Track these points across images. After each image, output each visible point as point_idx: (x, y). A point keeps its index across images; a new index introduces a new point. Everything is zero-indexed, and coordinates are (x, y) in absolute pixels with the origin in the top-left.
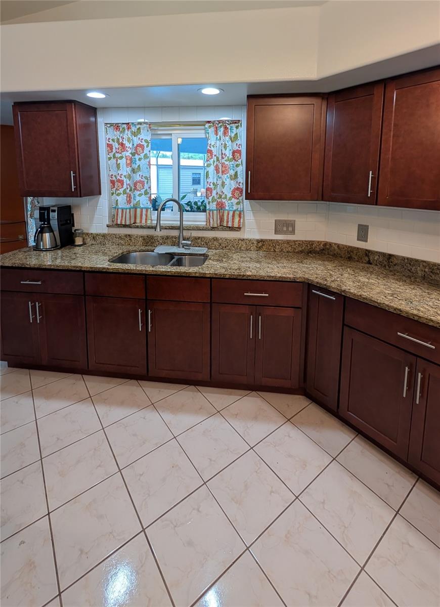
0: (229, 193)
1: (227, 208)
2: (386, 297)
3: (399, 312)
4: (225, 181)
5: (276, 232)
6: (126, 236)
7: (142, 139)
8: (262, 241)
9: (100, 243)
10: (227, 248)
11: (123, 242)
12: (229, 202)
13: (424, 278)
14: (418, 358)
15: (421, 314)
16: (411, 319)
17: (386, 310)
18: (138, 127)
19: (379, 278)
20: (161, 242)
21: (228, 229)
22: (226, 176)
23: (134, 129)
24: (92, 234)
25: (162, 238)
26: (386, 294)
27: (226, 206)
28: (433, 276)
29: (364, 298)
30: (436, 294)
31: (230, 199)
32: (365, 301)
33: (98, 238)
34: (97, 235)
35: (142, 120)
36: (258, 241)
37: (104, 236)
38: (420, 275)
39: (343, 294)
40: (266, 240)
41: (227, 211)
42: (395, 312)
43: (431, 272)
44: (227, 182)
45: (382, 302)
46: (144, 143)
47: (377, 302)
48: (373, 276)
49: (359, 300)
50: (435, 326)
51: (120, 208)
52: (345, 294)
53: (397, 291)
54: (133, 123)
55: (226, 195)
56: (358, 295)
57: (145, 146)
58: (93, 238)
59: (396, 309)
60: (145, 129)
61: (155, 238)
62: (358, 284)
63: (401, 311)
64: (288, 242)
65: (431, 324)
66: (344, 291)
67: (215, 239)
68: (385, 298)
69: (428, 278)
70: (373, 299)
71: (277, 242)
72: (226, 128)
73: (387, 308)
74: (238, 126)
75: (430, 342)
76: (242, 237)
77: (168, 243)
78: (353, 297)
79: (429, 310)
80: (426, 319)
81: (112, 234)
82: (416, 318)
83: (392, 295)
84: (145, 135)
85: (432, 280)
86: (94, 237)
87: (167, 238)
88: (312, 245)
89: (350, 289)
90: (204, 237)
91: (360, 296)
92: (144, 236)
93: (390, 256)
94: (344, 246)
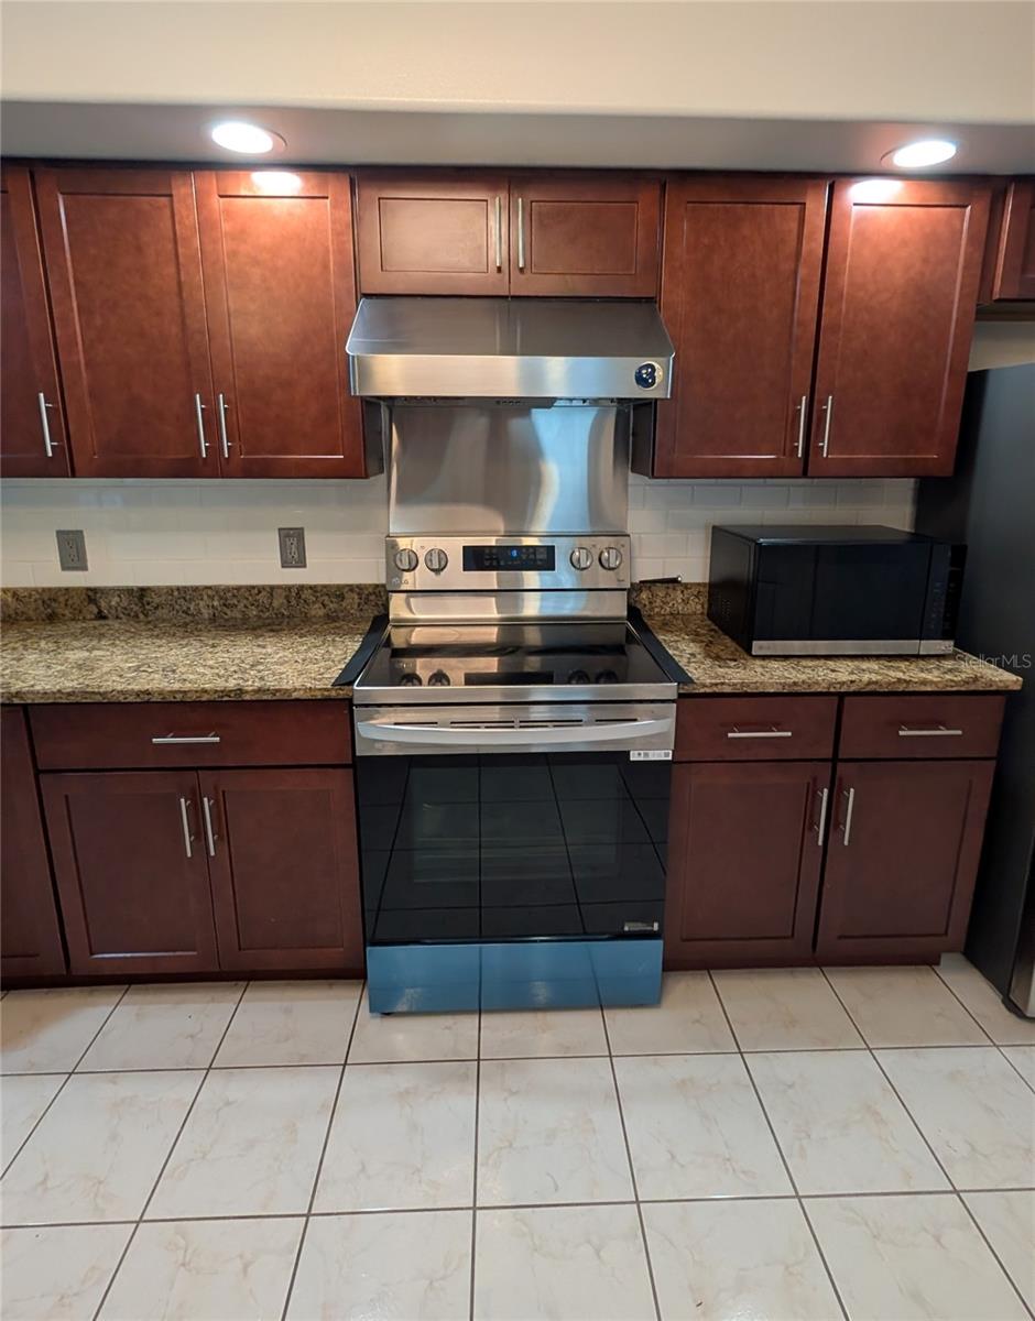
2: (121, 676)
3: (146, 698)
13: (213, 619)
14: (200, 772)
15: (188, 686)
16: (171, 702)
17: (120, 703)
19: (118, 642)
26: (122, 670)
28: (229, 612)
29: (69, 694)
30: (226, 642)
32: (73, 699)
38: (206, 616)
39: (16, 701)
42: (138, 700)
43: (225, 605)
45: (110, 689)
47: (99, 693)
48: (103, 643)
49: (60, 701)
50: (212, 698)
52: (22, 698)
53: (151, 658)
56: (54, 693)
59: (138, 694)
62: (59, 668)
63: (149, 694)
65: (205, 698)
66: (18, 694)
68: (118, 679)
69: (222, 617)
70: (89, 690)
73: (121, 699)
75: (213, 734)
78: (42, 701)
79: (204, 674)
80: (197, 692)
82: (179, 697)
83: (137, 669)
85: (227, 620)
89: (32, 686)
91: (59, 691)
93: (142, 593)
94: (31, 592)
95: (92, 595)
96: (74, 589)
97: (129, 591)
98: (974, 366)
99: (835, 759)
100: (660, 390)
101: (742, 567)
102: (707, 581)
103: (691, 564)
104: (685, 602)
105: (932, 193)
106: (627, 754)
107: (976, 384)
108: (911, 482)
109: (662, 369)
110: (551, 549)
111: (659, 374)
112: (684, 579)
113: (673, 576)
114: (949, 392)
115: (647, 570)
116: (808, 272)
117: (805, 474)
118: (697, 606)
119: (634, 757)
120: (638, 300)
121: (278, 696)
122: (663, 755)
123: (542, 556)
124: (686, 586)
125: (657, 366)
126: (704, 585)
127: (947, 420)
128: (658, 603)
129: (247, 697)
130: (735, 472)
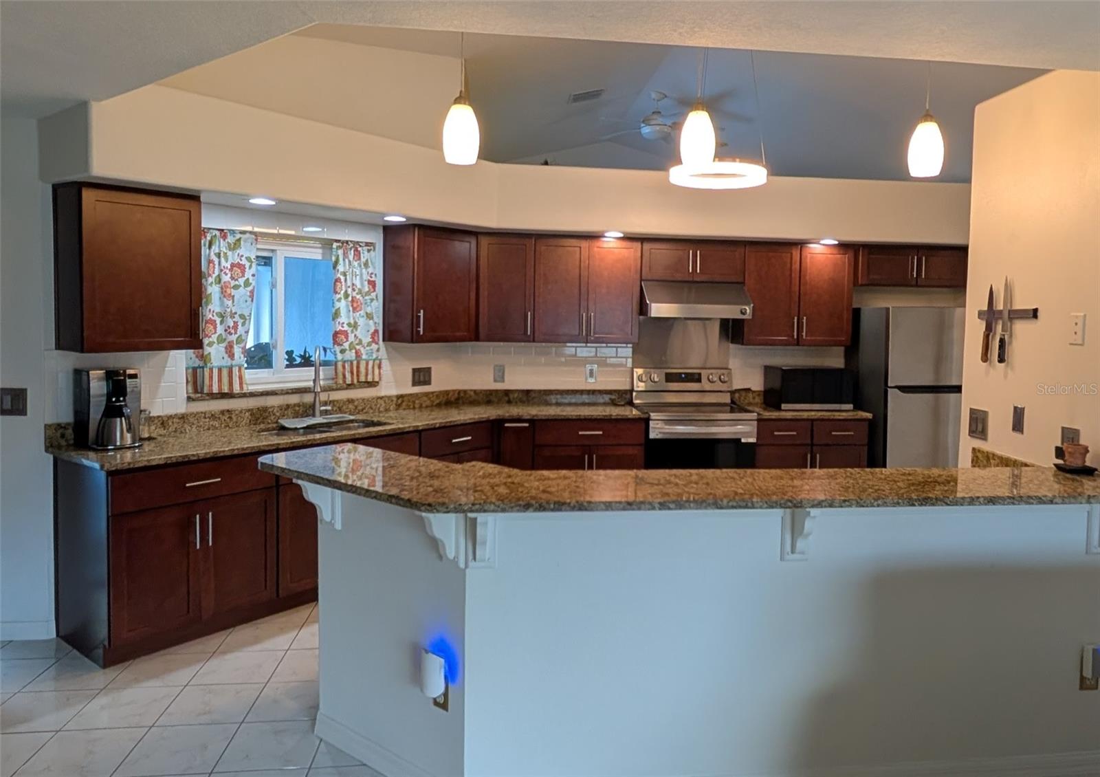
0: (366, 337)
1: (364, 357)
4: (357, 321)
5: (415, 384)
6: (222, 412)
7: (242, 256)
8: (401, 396)
9: (175, 431)
10: (364, 411)
11: (216, 424)
12: (368, 348)
18: (238, 236)
20: (278, 414)
21: (366, 385)
22: (358, 314)
23: (230, 239)
24: (159, 417)
25: (280, 407)
27: (362, 354)
31: (369, 344)
33: (170, 423)
34: (170, 417)
35: (249, 228)
36: (399, 397)
37: (183, 417)
40: (406, 395)
41: (364, 362)
44: (361, 322)
46: (244, 262)
51: (215, 367)
54: (229, 230)
55: (360, 340)
57: (247, 266)
58: (162, 424)
60: (250, 241)
61: (270, 410)
64: (427, 394)
67: (351, 401)
71: (416, 395)
72: (356, 250)
74: (371, 250)
76: (383, 394)
77: (288, 415)
81: (197, 413)
84: (248, 251)
86: (163, 422)
87: (288, 406)
88: (448, 395)
90: (337, 401)
92: (252, 410)
93: (528, 392)
94: (481, 391)
95: (507, 393)
96: (500, 390)
97: (523, 391)
98: (855, 306)
99: (812, 445)
100: (748, 316)
101: (777, 384)
102: (762, 389)
103: (756, 382)
104: (754, 398)
105: (835, 251)
106: (740, 439)
107: (857, 313)
108: (842, 348)
109: (748, 310)
110: (700, 374)
111: (748, 311)
112: (753, 389)
113: (748, 387)
114: (847, 316)
115: (737, 385)
116: (796, 275)
117: (798, 344)
118: (758, 400)
119: (743, 441)
120: (737, 283)
121: (624, 417)
122: (753, 440)
123: (697, 377)
124: (754, 392)
125: (747, 308)
126: (761, 391)
127: (847, 326)
128: (742, 398)
129: (613, 417)
130: (773, 343)
